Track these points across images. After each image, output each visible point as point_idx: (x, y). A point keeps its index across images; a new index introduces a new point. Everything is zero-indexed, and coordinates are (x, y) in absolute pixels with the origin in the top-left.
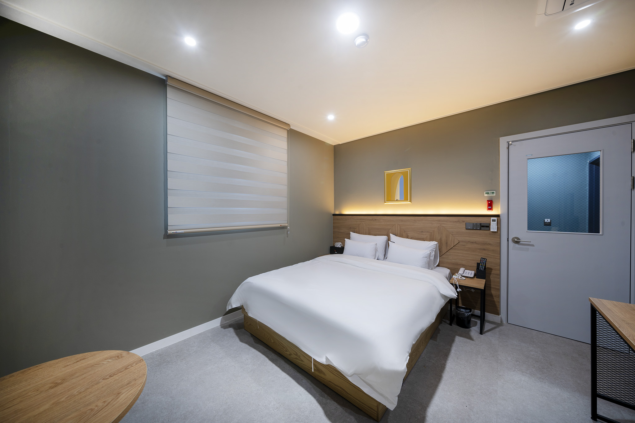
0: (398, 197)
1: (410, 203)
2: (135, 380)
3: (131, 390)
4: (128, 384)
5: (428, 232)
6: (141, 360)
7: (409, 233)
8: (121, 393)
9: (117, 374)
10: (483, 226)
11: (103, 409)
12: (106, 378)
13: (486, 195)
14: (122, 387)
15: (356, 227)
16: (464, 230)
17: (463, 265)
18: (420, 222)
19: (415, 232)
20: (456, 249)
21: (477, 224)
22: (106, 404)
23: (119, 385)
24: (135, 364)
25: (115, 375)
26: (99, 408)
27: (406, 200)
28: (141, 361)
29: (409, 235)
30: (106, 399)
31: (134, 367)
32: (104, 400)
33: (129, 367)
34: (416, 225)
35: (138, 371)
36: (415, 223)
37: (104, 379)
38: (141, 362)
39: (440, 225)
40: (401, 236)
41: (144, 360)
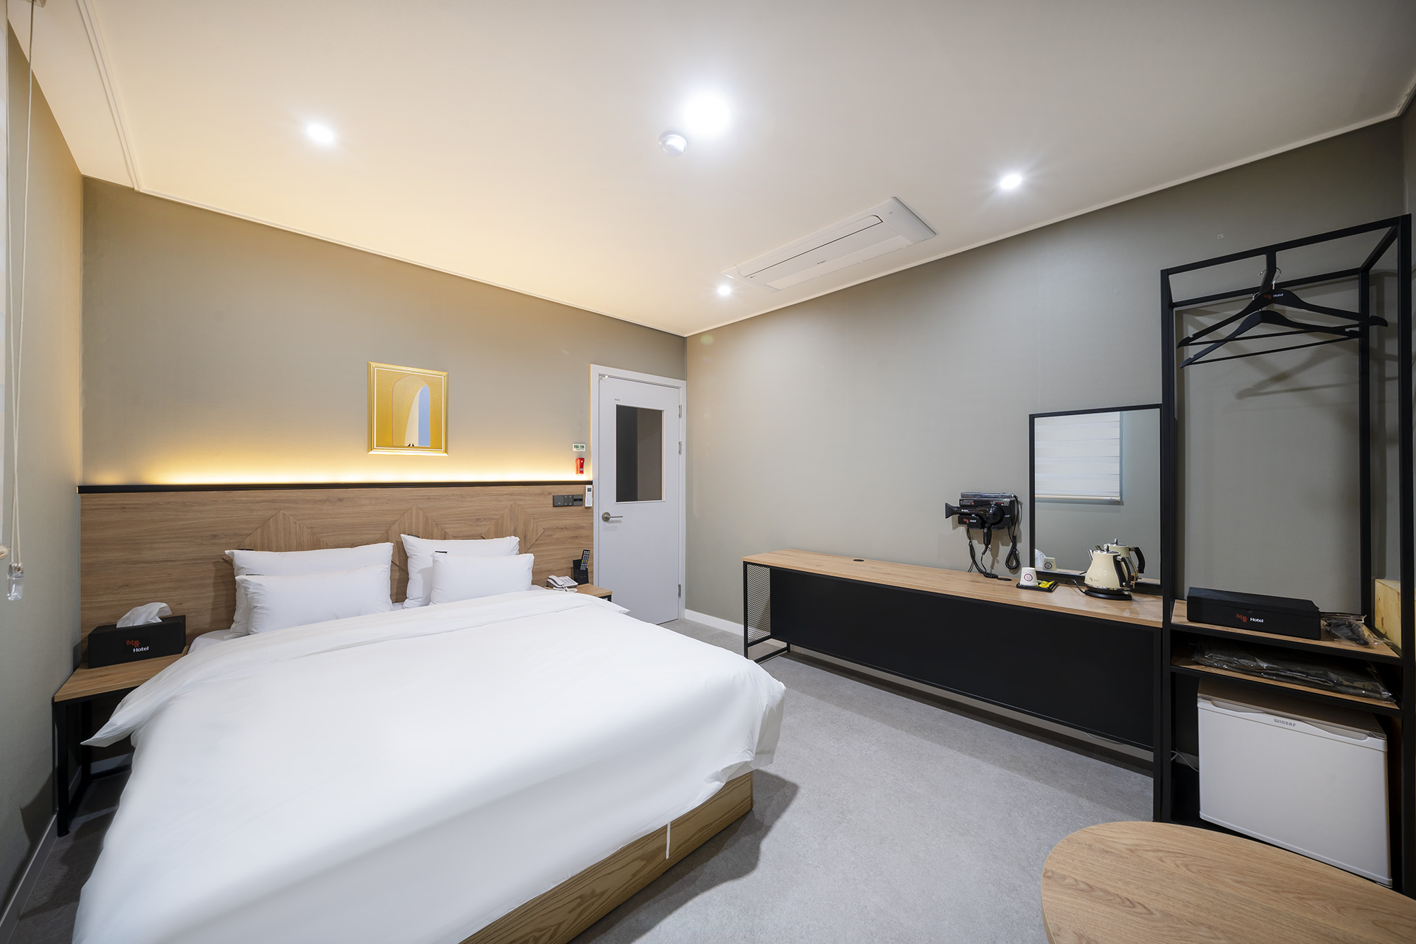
0: (413, 436)
1: (446, 455)
2: (1090, 847)
3: (1107, 837)
4: (1107, 852)
5: (489, 519)
6: (1049, 877)
7: (446, 526)
8: (1127, 849)
9: (1117, 895)
10: (575, 500)
11: (1167, 849)
12: (1144, 910)
13: (575, 450)
14: (1121, 857)
15: (250, 532)
16: (551, 509)
17: (549, 571)
18: (474, 499)
19: (463, 522)
20: (539, 544)
21: (568, 496)
22: (1161, 854)
23: (1124, 867)
24: (1066, 881)
25: (1120, 898)
26: (1174, 859)
27: (437, 447)
28: (1049, 874)
29: (447, 530)
30: (1157, 861)
31: (1073, 876)
32: (1160, 862)
33: (1082, 886)
34: (463, 507)
35: (1073, 860)
36: (462, 501)
37: (1149, 910)
38: (1053, 872)
39: (512, 502)
40: (429, 535)
41: (1044, 871)
